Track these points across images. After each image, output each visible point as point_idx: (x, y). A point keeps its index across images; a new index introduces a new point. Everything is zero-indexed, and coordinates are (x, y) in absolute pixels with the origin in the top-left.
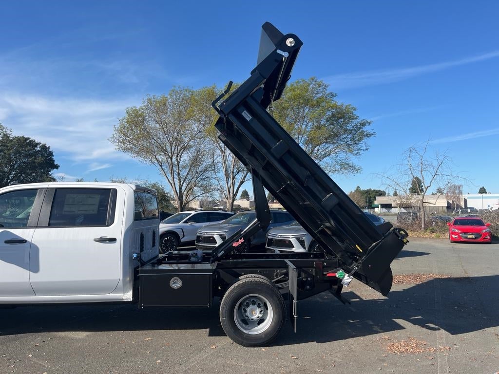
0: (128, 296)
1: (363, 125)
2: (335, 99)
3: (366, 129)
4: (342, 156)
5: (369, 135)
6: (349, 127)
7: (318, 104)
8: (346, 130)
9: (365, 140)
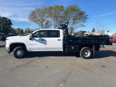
0: (62, 50)
1: (87, 16)
2: (80, 9)
3: (87, 17)
4: (81, 23)
5: (88, 18)
6: (84, 16)
7: (77, 11)
8: (83, 17)
9: (87, 19)
